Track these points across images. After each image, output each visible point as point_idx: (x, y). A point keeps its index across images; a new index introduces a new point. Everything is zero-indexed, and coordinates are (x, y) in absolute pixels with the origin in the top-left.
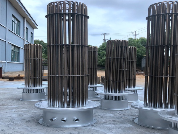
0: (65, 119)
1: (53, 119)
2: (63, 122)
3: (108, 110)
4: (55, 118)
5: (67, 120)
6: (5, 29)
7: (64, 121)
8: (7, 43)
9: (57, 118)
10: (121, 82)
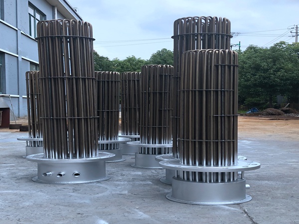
0: (62, 173)
1: (47, 174)
2: (58, 176)
3: (142, 168)
4: (51, 173)
5: (64, 175)
6: (15, 32)
7: (61, 175)
8: (20, 59)
9: (53, 172)
10: (163, 128)
